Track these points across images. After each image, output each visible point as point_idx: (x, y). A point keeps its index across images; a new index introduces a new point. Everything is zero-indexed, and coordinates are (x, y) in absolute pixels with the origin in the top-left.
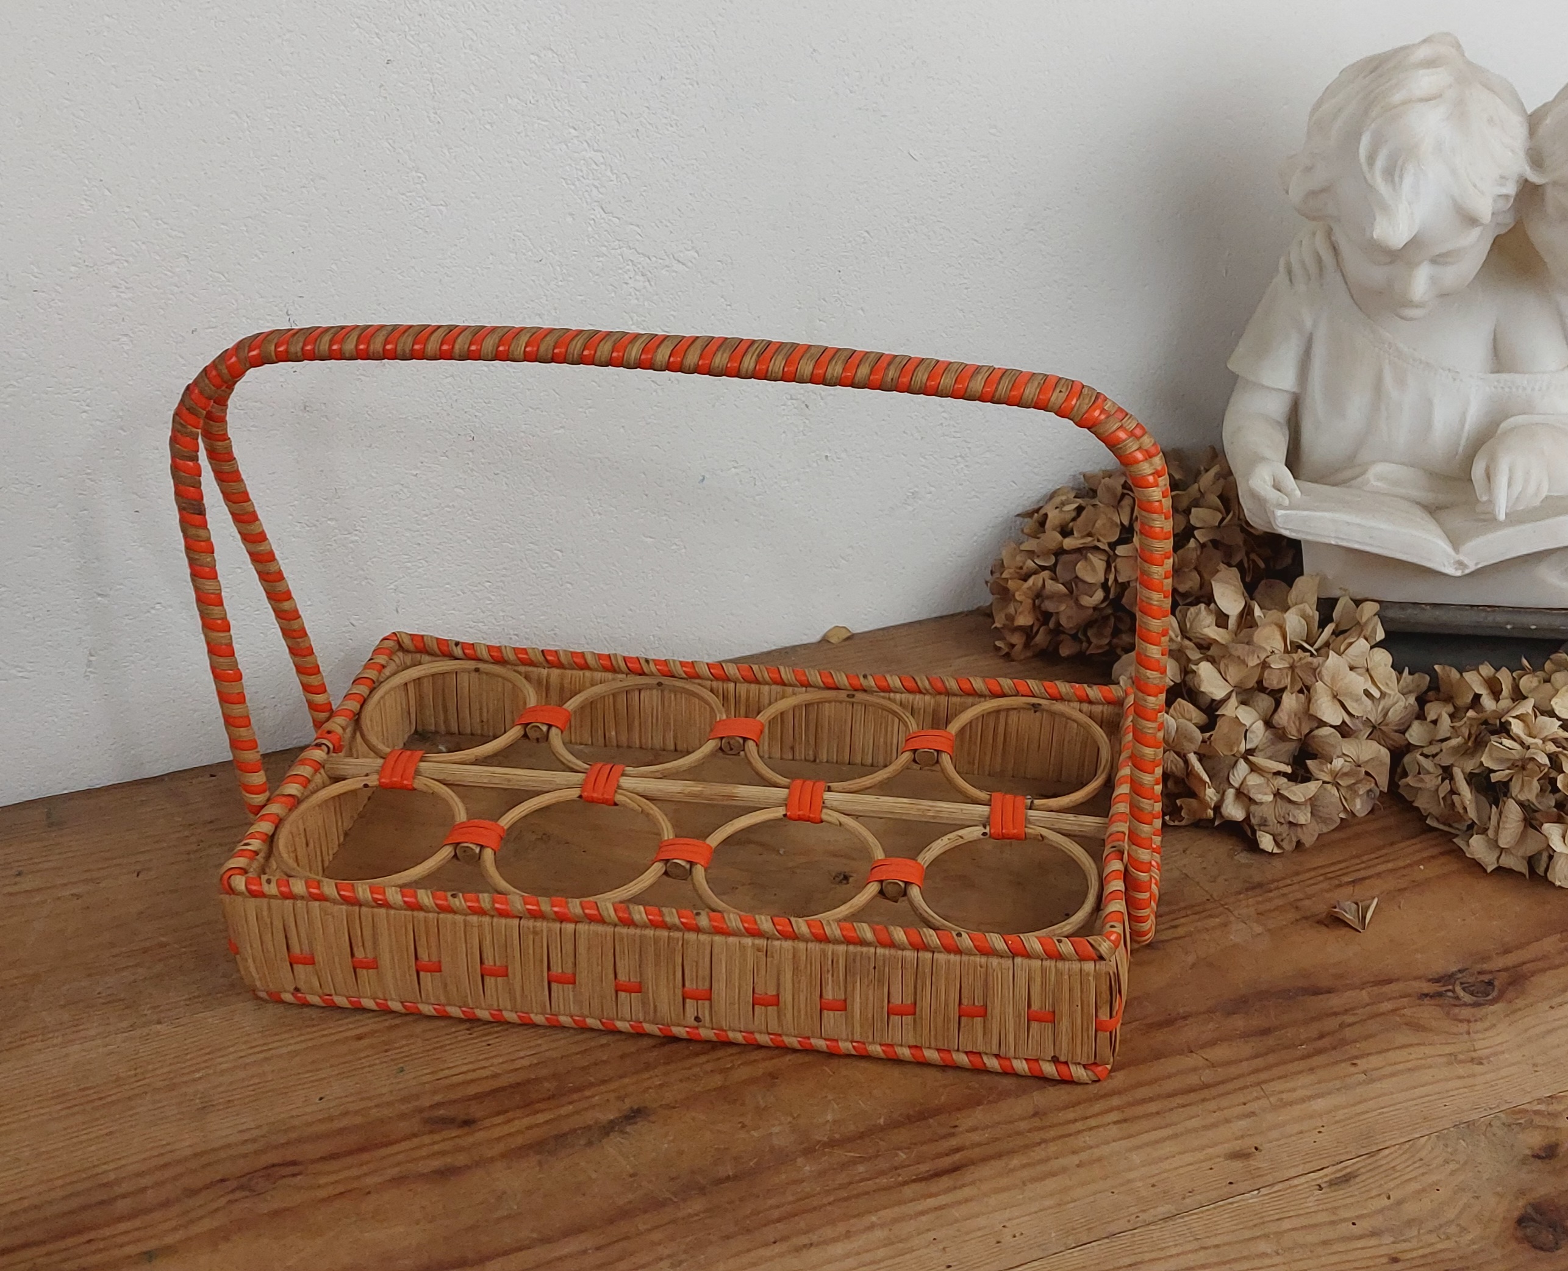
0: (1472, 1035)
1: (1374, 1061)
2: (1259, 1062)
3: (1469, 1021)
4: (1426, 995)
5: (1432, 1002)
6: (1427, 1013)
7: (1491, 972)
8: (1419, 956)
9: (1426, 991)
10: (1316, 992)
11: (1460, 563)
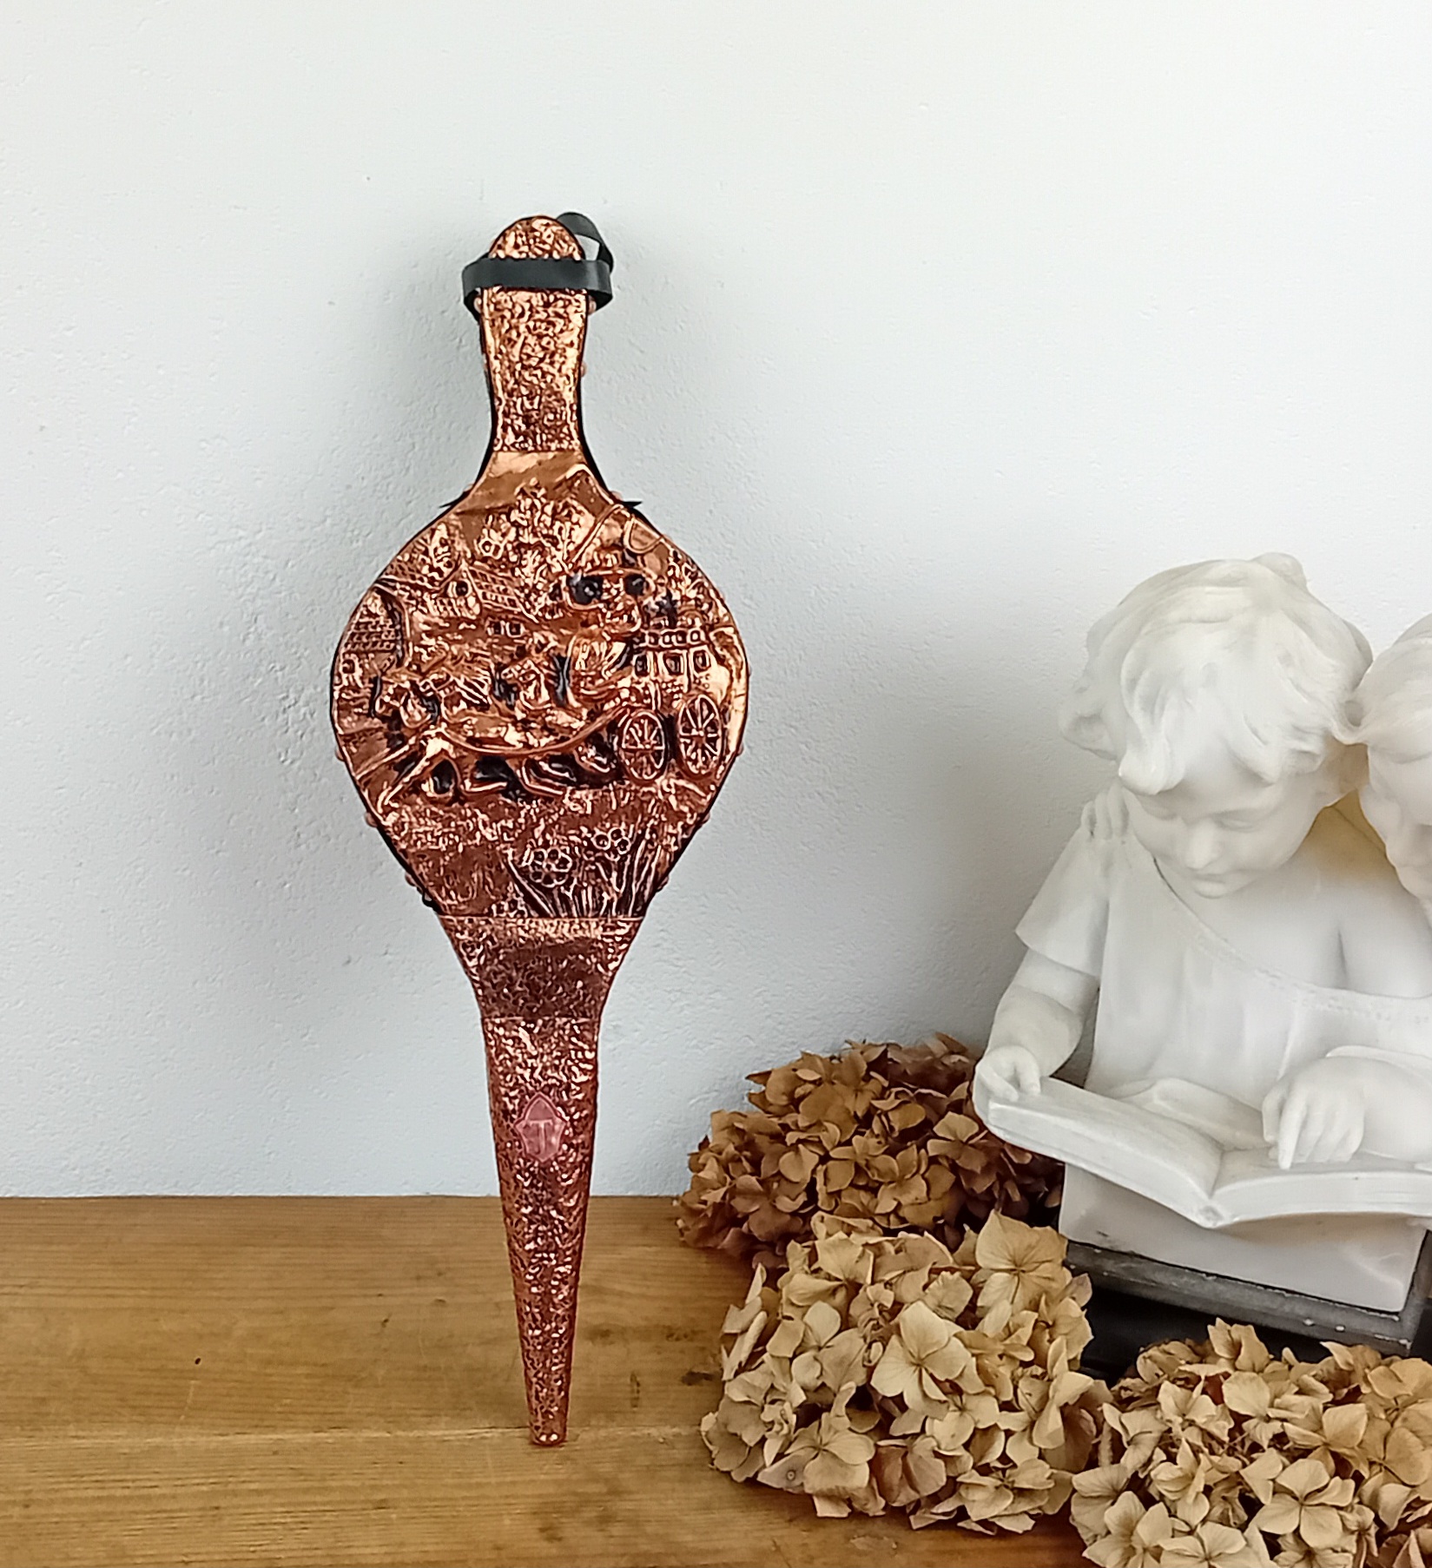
11: (1210, 1211)
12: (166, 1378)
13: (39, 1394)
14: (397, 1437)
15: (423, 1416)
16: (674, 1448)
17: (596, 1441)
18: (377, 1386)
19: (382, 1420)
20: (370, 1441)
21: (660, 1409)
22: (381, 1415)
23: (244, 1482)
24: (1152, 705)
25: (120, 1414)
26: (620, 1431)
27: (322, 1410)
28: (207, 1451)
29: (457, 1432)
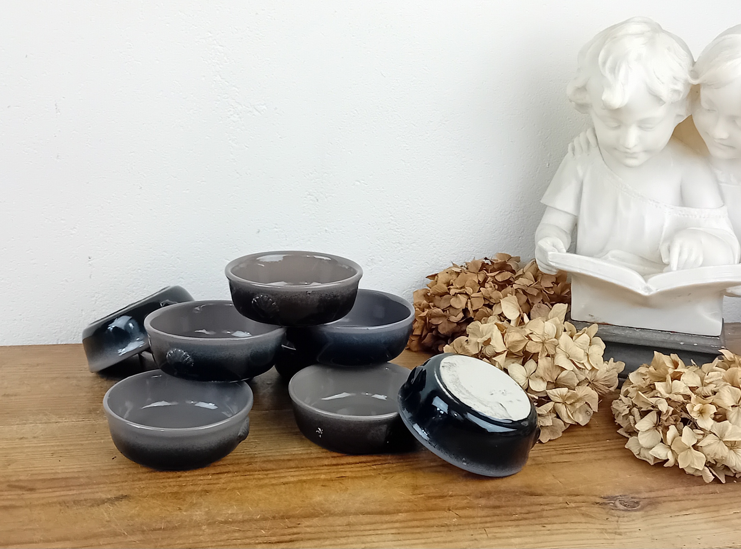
0: (619, 523)
1: (555, 526)
2: (488, 519)
3: (619, 517)
4: (597, 503)
5: (600, 506)
6: (596, 510)
7: (640, 498)
8: (598, 487)
9: (598, 501)
10: (532, 494)
11: (648, 289)
24: (614, 70)
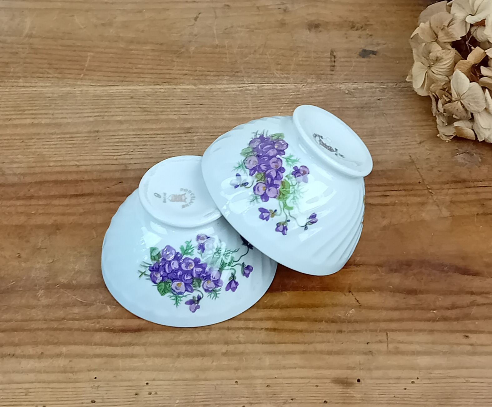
12: (75, 51)
13: (6, 60)
14: (200, 88)
15: (214, 76)
16: (354, 97)
17: (310, 92)
18: (190, 57)
19: (191, 78)
20: (184, 91)
21: (345, 73)
22: (192, 75)
23: (113, 116)
25: (48, 73)
26: (324, 86)
27: (159, 71)
28: (95, 96)
29: (233, 86)
